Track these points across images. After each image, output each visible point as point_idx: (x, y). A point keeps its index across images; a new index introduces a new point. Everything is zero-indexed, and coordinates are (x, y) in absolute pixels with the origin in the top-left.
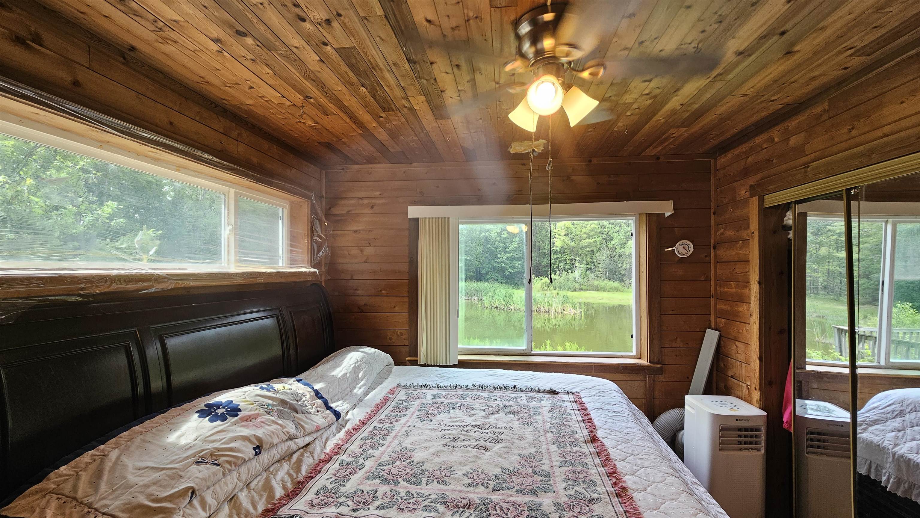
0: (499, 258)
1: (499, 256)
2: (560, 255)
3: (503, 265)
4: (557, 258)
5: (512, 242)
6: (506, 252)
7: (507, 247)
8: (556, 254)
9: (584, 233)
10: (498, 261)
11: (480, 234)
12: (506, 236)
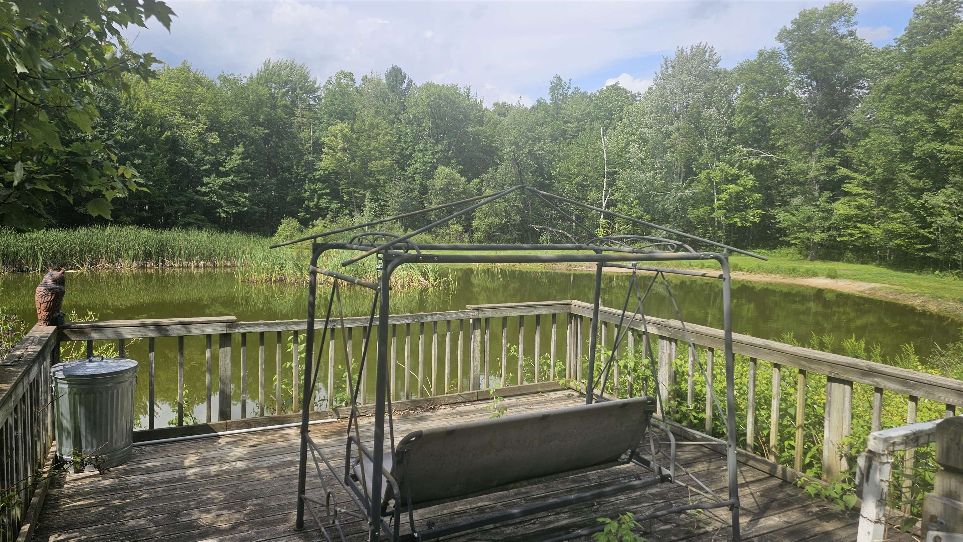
0: (206, 184)
1: (205, 180)
2: (319, 185)
3: (215, 198)
4: (314, 191)
5: (230, 154)
6: (220, 174)
7: (221, 164)
8: (313, 183)
9: (374, 149)
10: (204, 189)
11: (161, 133)
12: (216, 142)
